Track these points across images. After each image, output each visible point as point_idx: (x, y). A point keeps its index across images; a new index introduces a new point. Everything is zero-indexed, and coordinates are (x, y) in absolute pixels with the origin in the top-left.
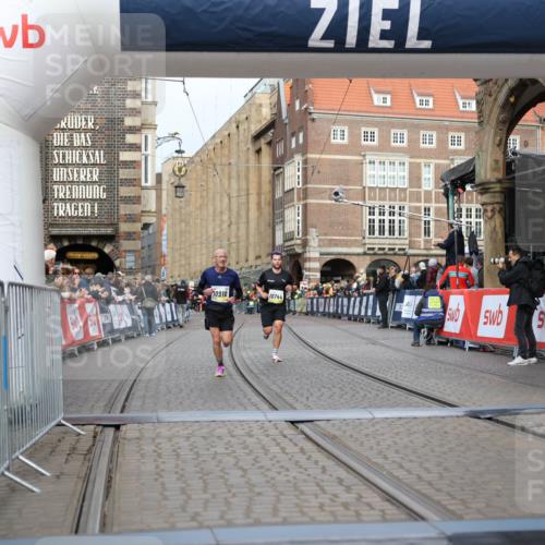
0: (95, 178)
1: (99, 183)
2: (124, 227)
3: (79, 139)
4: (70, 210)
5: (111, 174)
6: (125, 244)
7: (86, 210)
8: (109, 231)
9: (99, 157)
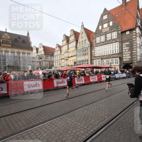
0: (129, 55)
1: (130, 56)
2: (133, 62)
3: (127, 51)
4: (126, 60)
5: (131, 55)
6: (133, 64)
7: (128, 60)
8: (131, 62)
9: (130, 52)
